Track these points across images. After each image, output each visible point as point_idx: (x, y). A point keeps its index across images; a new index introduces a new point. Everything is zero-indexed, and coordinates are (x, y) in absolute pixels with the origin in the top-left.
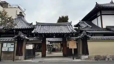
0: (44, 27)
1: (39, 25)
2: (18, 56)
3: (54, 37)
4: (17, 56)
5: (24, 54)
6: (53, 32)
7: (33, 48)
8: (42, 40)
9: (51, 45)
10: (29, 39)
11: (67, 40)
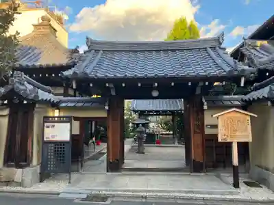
0: (116, 57)
1: (97, 51)
2: (12, 166)
3: (155, 94)
4: (9, 166)
5: (35, 161)
6: (151, 74)
7: (72, 136)
8: (107, 108)
9: (144, 125)
10: (61, 102)
11: (205, 107)
